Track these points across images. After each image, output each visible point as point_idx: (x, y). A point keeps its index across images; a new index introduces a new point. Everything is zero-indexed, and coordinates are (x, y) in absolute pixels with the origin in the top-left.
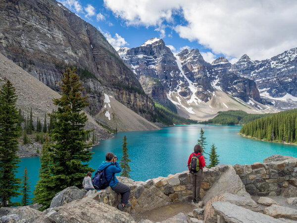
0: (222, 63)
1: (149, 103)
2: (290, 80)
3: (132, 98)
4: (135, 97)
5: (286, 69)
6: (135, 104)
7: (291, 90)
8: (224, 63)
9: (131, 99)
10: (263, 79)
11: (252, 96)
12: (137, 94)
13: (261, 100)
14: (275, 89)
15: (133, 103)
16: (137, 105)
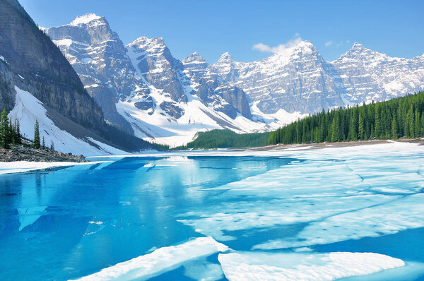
0: (196, 62)
1: (95, 111)
2: (283, 91)
3: (67, 100)
4: (73, 98)
5: (278, 76)
6: (73, 111)
7: (285, 105)
8: (199, 63)
9: (64, 102)
10: (251, 88)
11: (241, 111)
12: (76, 94)
13: (252, 116)
14: (266, 103)
15: (68, 108)
16: (75, 112)
